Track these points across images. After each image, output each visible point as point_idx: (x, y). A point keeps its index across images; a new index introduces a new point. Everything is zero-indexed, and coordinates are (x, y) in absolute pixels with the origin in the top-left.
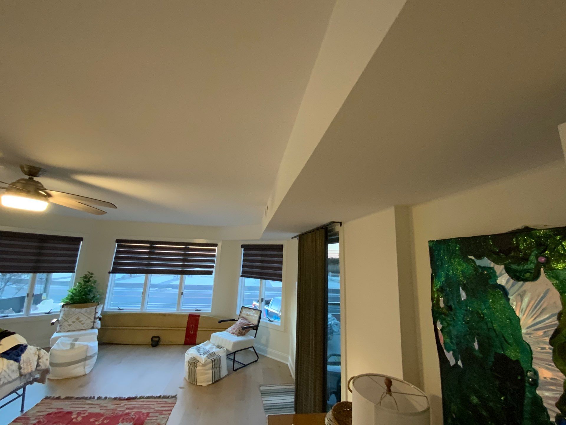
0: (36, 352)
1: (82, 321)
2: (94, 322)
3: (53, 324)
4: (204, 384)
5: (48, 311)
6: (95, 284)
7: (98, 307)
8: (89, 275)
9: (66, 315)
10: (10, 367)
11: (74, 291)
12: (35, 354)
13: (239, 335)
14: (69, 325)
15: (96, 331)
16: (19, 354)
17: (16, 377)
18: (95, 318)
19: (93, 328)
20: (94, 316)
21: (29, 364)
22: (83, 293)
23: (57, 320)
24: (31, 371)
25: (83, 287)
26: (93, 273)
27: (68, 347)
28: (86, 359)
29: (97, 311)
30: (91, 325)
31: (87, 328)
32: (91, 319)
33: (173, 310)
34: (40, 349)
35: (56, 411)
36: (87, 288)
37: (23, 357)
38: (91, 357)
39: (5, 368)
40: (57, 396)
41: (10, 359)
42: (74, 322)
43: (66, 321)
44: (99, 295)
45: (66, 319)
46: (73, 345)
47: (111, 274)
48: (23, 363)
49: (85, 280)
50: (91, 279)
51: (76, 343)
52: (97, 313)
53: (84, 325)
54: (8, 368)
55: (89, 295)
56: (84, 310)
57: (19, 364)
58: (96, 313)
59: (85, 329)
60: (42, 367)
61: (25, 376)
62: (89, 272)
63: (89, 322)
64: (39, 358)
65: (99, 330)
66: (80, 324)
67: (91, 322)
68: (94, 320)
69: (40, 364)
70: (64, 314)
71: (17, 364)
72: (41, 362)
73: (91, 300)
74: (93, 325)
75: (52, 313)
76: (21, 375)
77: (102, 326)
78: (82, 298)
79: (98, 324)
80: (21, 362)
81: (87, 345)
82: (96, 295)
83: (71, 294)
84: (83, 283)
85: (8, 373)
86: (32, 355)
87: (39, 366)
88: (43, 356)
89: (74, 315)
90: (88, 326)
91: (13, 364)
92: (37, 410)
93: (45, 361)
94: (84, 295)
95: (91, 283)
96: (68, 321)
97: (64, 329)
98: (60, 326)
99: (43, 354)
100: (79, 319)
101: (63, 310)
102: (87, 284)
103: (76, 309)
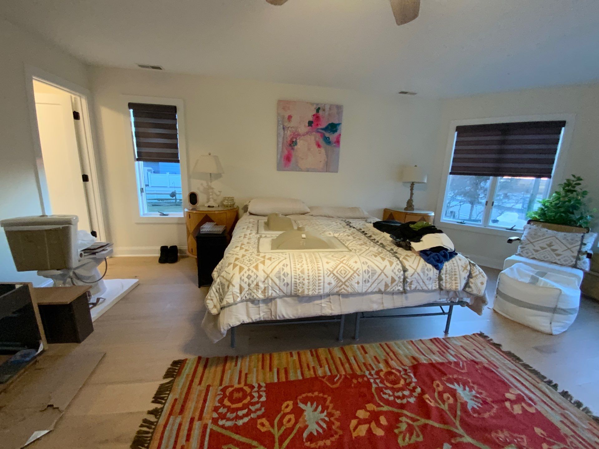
0: (466, 267)
1: (556, 250)
2: (578, 259)
3: (510, 241)
5: (510, 227)
6: (584, 197)
7: (587, 235)
8: (573, 181)
9: (533, 236)
10: (426, 272)
11: (548, 204)
12: (465, 268)
14: (536, 251)
15: (581, 274)
16: (439, 260)
17: (434, 288)
18: (580, 252)
19: (575, 266)
20: (578, 248)
21: (453, 279)
22: (562, 210)
23: (518, 239)
25: (561, 199)
26: (582, 177)
27: (527, 280)
28: (555, 310)
29: (584, 242)
30: (572, 261)
31: (564, 263)
32: (573, 252)
34: (474, 265)
35: (486, 365)
36: (569, 201)
37: (446, 266)
38: (565, 312)
39: (419, 270)
40: (496, 341)
41: (428, 261)
42: (543, 248)
43: (531, 243)
44: (591, 216)
45: (532, 241)
46: (534, 280)
48: (446, 274)
49: (566, 188)
50: (578, 188)
51: (540, 278)
52: (585, 244)
53: (560, 257)
54: (424, 272)
56: (561, 235)
57: (440, 272)
58: (583, 244)
59: (561, 265)
60: (472, 291)
61: (448, 292)
62: (574, 176)
63: (569, 256)
64: (470, 276)
65: (586, 273)
66: (552, 253)
67: (573, 257)
68: (578, 255)
69: (471, 284)
70: (529, 233)
71: (436, 272)
72: (472, 283)
73: (575, 222)
74: (576, 262)
75: (514, 230)
76: (441, 289)
78: (560, 216)
79: (586, 263)
80: (443, 271)
81: (560, 290)
82: (585, 216)
84: (563, 193)
85: (422, 278)
86: (460, 268)
87: (470, 287)
88: (477, 275)
89: (544, 237)
90: (565, 261)
91: (431, 270)
92: (463, 345)
93: (479, 284)
94: (563, 212)
95: (577, 195)
96: (534, 244)
97: (527, 253)
98: (522, 248)
99: (478, 273)
100: (553, 246)
101: (529, 227)
102: (571, 195)
103: (549, 231)
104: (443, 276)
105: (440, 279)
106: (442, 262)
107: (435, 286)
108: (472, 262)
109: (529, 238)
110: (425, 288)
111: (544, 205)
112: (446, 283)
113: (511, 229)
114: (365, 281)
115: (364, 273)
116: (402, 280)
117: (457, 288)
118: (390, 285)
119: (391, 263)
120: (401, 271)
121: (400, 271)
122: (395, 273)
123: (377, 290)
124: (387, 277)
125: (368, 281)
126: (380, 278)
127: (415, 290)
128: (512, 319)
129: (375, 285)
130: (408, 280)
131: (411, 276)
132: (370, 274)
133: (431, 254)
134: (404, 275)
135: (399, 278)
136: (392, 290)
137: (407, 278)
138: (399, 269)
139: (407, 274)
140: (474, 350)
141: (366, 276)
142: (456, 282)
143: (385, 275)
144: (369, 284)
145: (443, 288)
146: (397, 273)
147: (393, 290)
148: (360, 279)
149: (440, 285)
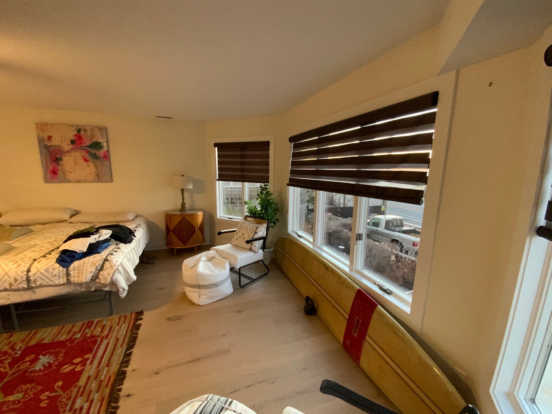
14: (237, 239)
20: (252, 236)
28: (199, 287)
31: (247, 247)
72: (101, 275)
80: (70, 268)
81: (197, 271)
91: (56, 268)
96: (238, 234)
104: (71, 272)
105: (68, 275)
107: (63, 281)
110: (51, 283)
112: (74, 277)
116: (25, 279)
118: (14, 284)
122: (18, 274)
123: (2, 288)
124: (11, 278)
126: (4, 278)
127: (42, 286)
130: (31, 279)
131: (34, 275)
134: (27, 275)
135: (22, 277)
138: (24, 270)
139: (31, 274)
140: (111, 326)
142: (83, 275)
143: (9, 276)
145: (72, 282)
146: (21, 274)
147: (18, 288)
149: (68, 280)
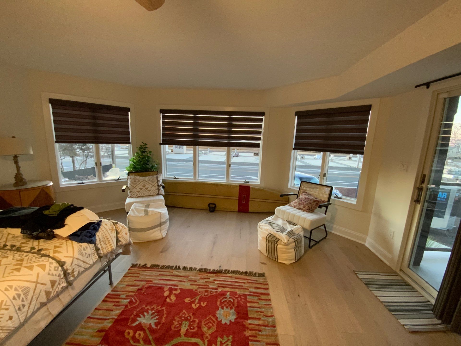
0: (113, 228)
1: (148, 188)
2: (159, 190)
3: (124, 190)
4: (287, 263)
5: (117, 178)
6: (151, 155)
7: (158, 176)
8: (143, 146)
9: (134, 183)
10: (84, 252)
11: (135, 161)
12: (112, 230)
13: (309, 212)
14: (138, 192)
15: (162, 198)
16: (92, 234)
17: (94, 261)
18: (158, 186)
19: (158, 194)
20: (157, 183)
21: (107, 243)
22: (142, 163)
23: (127, 187)
24: (112, 249)
25: (141, 157)
26: (147, 144)
27: (143, 214)
28: (161, 224)
29: (159, 180)
30: (156, 192)
31: (153, 194)
32: (155, 187)
33: (223, 181)
34: (117, 223)
35: (146, 286)
36: (145, 158)
37: (98, 236)
38: (165, 222)
39: (77, 255)
40: (142, 264)
41: (81, 241)
42: (141, 189)
43: (134, 187)
44: (156, 164)
45: (134, 186)
46: (146, 212)
47: (162, 146)
48: (100, 243)
49: (141, 150)
51: (149, 209)
52: (159, 181)
53: (151, 192)
54: (82, 254)
55: (148, 164)
56: (147, 178)
57: (95, 245)
58: (158, 181)
59: (153, 196)
60: (122, 243)
61: (106, 256)
62: (143, 143)
63: (154, 189)
64: (117, 233)
65: (164, 196)
66: (146, 190)
67: (156, 189)
68: (158, 187)
69: (120, 239)
70: (131, 181)
71: (92, 246)
72: (120, 237)
73: (151, 169)
74: (158, 191)
75: (121, 180)
76: (100, 257)
77: (165, 192)
78: (142, 167)
79: (162, 191)
80: (98, 242)
81: (160, 212)
82: (154, 165)
83: (132, 163)
84: (140, 153)
85: (82, 260)
86: (109, 231)
87: (120, 241)
88: (121, 230)
89: (140, 182)
90: (154, 192)
91: (87, 247)
92: (126, 283)
93: (125, 235)
94: (144, 164)
95: (147, 153)
96: (136, 187)
97: (134, 194)
98: (130, 192)
99: (121, 228)
100: (146, 186)
101: (130, 178)
102: (144, 154)
103: (141, 177)
104: (99, 246)
105: (97, 249)
106: (94, 235)
107: (95, 258)
108: (114, 221)
109: (132, 185)
110: (88, 266)
111: (133, 162)
112: (102, 249)
113: (118, 179)
114: (19, 309)
115: (14, 301)
116: (62, 276)
117: (112, 248)
118: (51, 290)
119: (43, 267)
120: (58, 267)
121: (56, 269)
122: (53, 275)
123: (38, 306)
124: (45, 284)
125: (24, 306)
126: (37, 291)
127: (79, 274)
128: (143, 241)
129: (34, 303)
130: (69, 271)
132: (22, 296)
133: (81, 233)
134: (63, 270)
135: (59, 275)
136: (55, 292)
137: (67, 270)
138: (55, 267)
139: (66, 267)
140: (135, 281)
141: (19, 302)
142: (110, 244)
143: (42, 284)
144: (26, 308)
145: (102, 255)
146: (55, 273)
147: (57, 292)
148: (12, 312)
149: (99, 255)
